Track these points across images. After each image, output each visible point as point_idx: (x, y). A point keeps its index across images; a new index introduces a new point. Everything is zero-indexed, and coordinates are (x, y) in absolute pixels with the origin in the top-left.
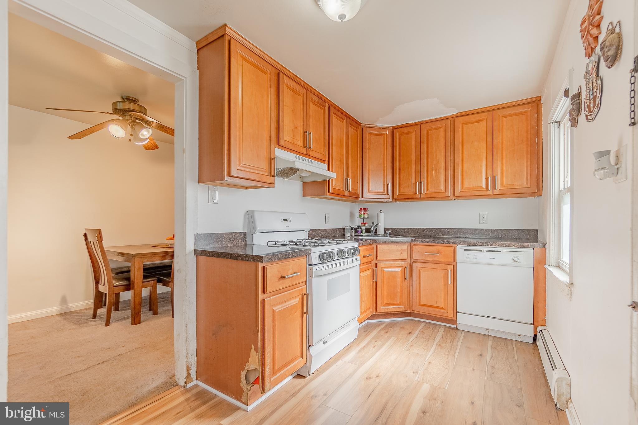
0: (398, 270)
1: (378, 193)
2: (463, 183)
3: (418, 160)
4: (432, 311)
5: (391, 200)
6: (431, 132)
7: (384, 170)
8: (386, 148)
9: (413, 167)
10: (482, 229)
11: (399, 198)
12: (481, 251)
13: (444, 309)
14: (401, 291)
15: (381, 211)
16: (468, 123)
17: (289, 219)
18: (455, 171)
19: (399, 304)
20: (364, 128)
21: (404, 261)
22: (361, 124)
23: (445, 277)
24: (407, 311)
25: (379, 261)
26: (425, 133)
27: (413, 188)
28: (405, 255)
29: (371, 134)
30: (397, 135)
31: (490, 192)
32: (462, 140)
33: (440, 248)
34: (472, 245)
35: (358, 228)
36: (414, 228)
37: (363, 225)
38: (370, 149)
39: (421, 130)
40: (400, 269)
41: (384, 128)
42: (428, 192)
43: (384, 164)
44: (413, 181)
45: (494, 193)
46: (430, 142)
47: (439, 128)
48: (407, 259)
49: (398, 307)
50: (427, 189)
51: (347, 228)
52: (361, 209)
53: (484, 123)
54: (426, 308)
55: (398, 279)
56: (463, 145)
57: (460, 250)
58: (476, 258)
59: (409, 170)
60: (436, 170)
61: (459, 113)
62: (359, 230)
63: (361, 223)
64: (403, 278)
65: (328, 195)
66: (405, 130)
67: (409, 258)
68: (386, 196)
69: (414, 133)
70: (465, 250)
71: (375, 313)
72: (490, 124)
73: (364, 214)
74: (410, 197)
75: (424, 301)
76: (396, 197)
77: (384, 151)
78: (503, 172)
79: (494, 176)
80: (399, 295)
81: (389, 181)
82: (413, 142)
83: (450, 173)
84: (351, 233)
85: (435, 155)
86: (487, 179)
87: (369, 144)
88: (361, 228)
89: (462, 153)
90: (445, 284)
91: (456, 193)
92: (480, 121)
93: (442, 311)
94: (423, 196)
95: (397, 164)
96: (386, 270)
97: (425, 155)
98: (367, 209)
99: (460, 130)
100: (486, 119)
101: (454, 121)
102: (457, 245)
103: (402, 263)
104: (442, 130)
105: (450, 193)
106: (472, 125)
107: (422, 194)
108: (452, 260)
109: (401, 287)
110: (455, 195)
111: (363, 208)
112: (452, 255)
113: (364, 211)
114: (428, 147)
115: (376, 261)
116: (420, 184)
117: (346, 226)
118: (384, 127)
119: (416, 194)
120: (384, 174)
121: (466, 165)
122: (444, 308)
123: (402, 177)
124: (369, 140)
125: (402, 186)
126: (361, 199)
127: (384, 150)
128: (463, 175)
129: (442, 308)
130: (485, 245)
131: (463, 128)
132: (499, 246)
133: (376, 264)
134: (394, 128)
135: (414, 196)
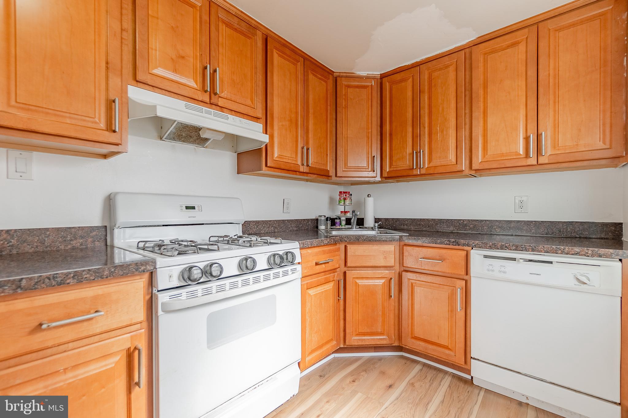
0: (381, 282)
1: (359, 170)
2: (485, 149)
3: (416, 120)
4: (431, 350)
5: (378, 179)
6: (435, 74)
7: (368, 138)
8: (372, 106)
9: (410, 129)
10: (518, 222)
11: (390, 175)
12: (514, 259)
13: (449, 349)
14: (384, 314)
15: (369, 195)
16: (494, 51)
17: (198, 207)
18: (473, 130)
19: (381, 334)
20: (338, 79)
21: (389, 268)
22: (334, 72)
23: (452, 298)
24: (393, 345)
25: (350, 268)
26: (426, 77)
27: (409, 161)
28: (391, 261)
29: (349, 86)
30: (387, 86)
31: (533, 161)
32: (484, 79)
33: (444, 251)
34: (498, 249)
35: (336, 219)
36: (415, 219)
37: (343, 214)
38: (346, 107)
39: (420, 73)
40: (383, 281)
41: (368, 78)
42: (431, 165)
43: (368, 129)
44: (409, 150)
45: (540, 162)
46: (433, 89)
47: (447, 67)
48: (394, 266)
49: (380, 339)
50: (430, 161)
51: (321, 218)
52: (340, 192)
53: (522, 47)
54: (422, 344)
55: (379, 296)
56: (485, 87)
57: (476, 255)
58: (504, 272)
59: (403, 135)
60: (442, 132)
61: (478, 38)
62: (338, 221)
63: (342, 212)
64: (388, 294)
65: (265, 170)
66: (398, 77)
67: (398, 265)
68: (371, 174)
69: (411, 80)
70: (486, 257)
71: (344, 345)
72: (532, 47)
73: (345, 199)
74: (405, 174)
75: (418, 332)
76: (385, 175)
77: (369, 110)
78: (556, 126)
79: (540, 132)
80: (380, 319)
81: (376, 153)
82: (409, 94)
83: (465, 133)
84: (326, 225)
85: (441, 109)
86: (527, 139)
87: (345, 101)
88: (340, 219)
89: (484, 102)
90: (452, 310)
91: (473, 165)
92: (515, 44)
93: (447, 352)
94: (423, 171)
95: (387, 127)
96: (360, 282)
97: (427, 111)
98: (349, 192)
99: (481, 65)
100: (525, 40)
101: (471, 53)
102: (472, 248)
103: (386, 272)
104: (452, 69)
105: (464, 165)
106: (500, 53)
107: (421, 169)
108: (463, 272)
109: (383, 308)
110: (473, 168)
111: (342, 191)
112: (463, 263)
113: (346, 195)
114: (430, 98)
115: (345, 268)
116: (419, 154)
117: (321, 216)
118: (369, 75)
119: (413, 169)
120: (368, 143)
121: (490, 120)
122: (450, 347)
123: (393, 146)
124: (345, 95)
125: (394, 159)
126: (334, 178)
127: (369, 108)
128: (485, 136)
129: (446, 347)
130: (522, 250)
131: (485, 61)
132: (548, 252)
133: (345, 273)
134: (383, 76)
135: (410, 173)
